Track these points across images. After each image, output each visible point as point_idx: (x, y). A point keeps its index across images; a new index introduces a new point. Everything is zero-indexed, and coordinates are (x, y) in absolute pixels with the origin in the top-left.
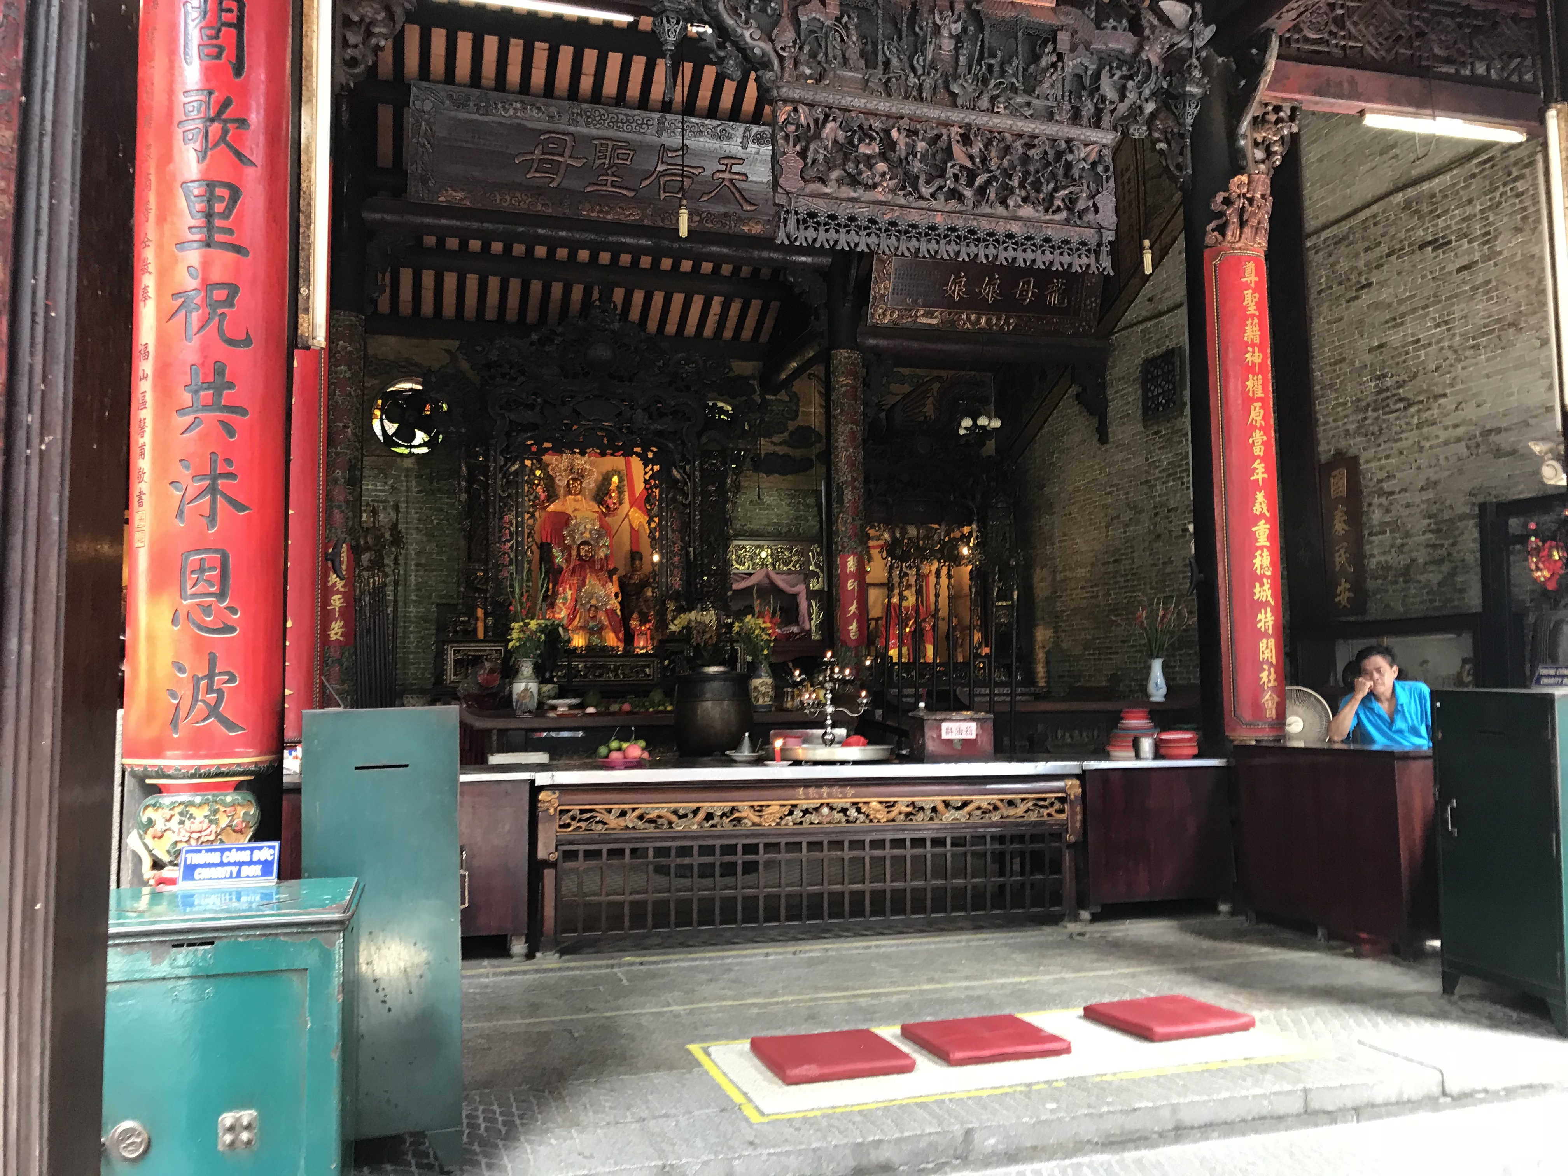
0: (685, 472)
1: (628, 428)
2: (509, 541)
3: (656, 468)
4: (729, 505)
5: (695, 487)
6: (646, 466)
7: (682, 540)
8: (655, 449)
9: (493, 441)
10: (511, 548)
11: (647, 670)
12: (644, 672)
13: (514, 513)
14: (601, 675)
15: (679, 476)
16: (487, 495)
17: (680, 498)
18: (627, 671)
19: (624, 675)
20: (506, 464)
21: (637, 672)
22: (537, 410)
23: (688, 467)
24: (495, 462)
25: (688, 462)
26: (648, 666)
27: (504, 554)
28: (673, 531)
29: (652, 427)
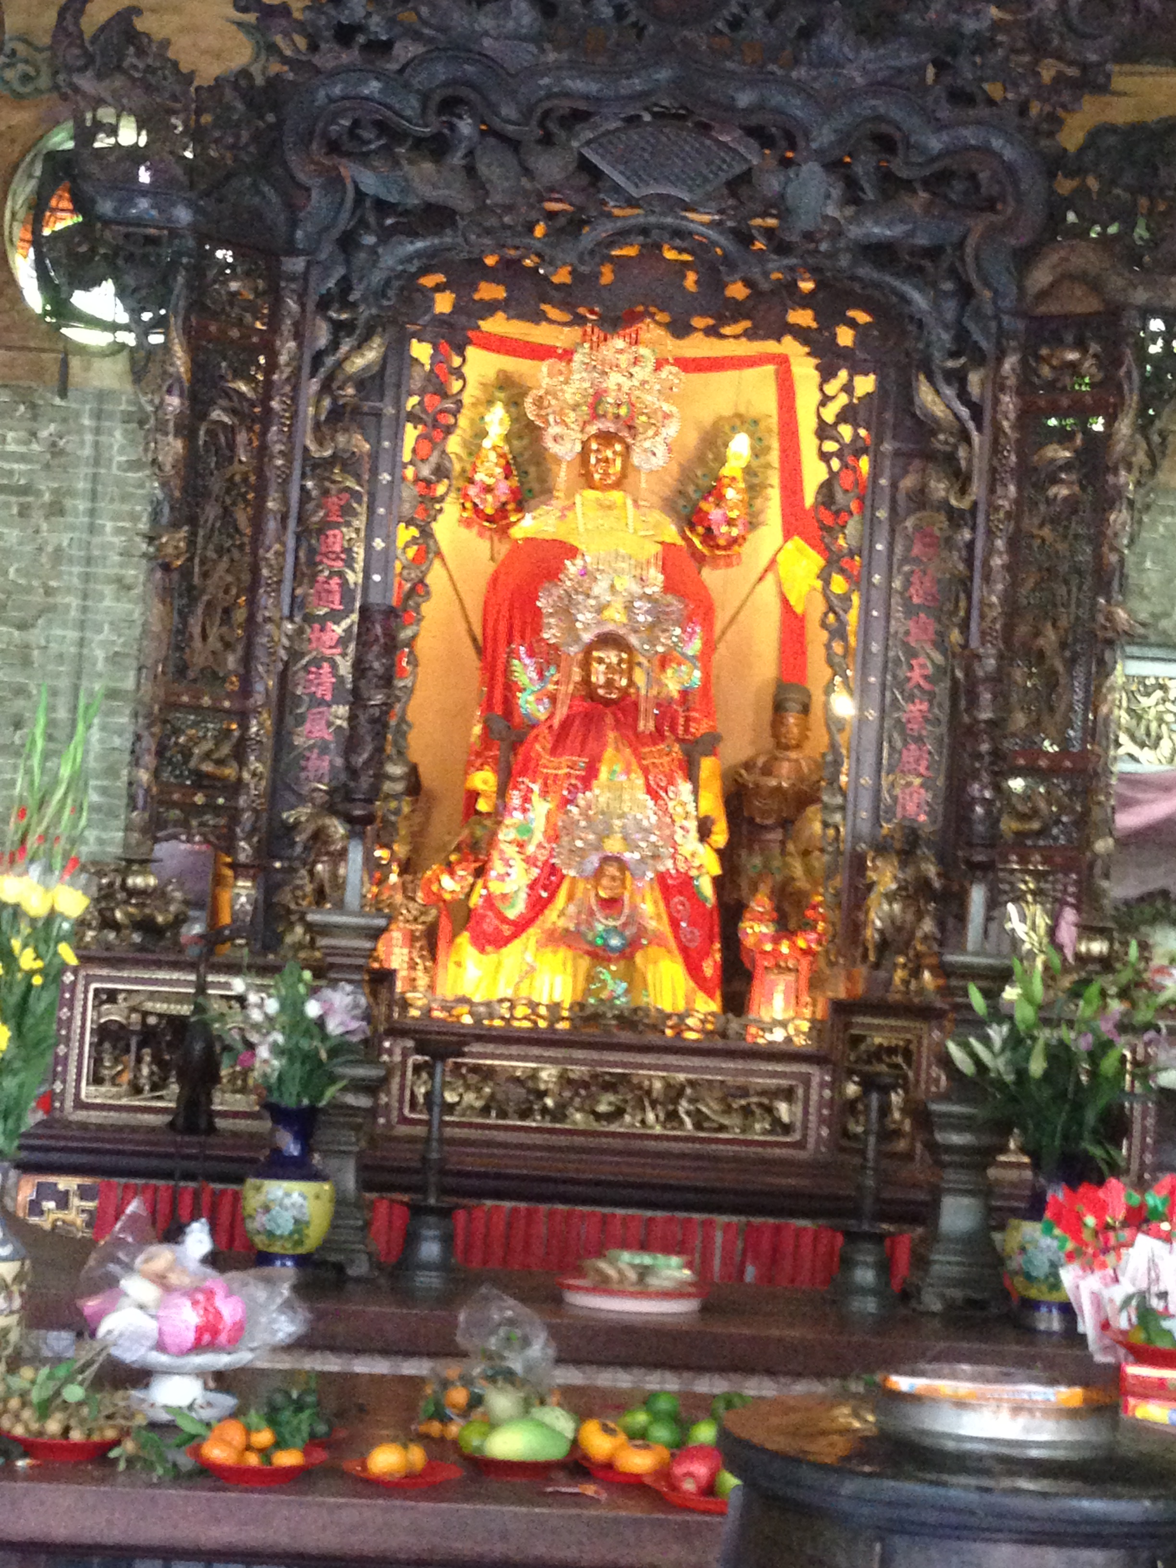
0: (963, 396)
1: (769, 233)
2: (335, 616)
3: (865, 384)
4: (1119, 517)
5: (996, 448)
6: (827, 373)
7: (940, 642)
8: (862, 318)
9: (297, 264)
10: (342, 642)
11: (783, 1109)
12: (769, 1110)
13: (360, 523)
14: (618, 1113)
15: (939, 410)
16: (262, 452)
17: (939, 488)
18: (710, 1108)
19: (700, 1120)
20: (334, 345)
21: (746, 1111)
22: (457, 159)
23: (974, 379)
24: (298, 336)
25: (979, 359)
26: (788, 1095)
27: (317, 662)
28: (910, 610)
29: (855, 232)
